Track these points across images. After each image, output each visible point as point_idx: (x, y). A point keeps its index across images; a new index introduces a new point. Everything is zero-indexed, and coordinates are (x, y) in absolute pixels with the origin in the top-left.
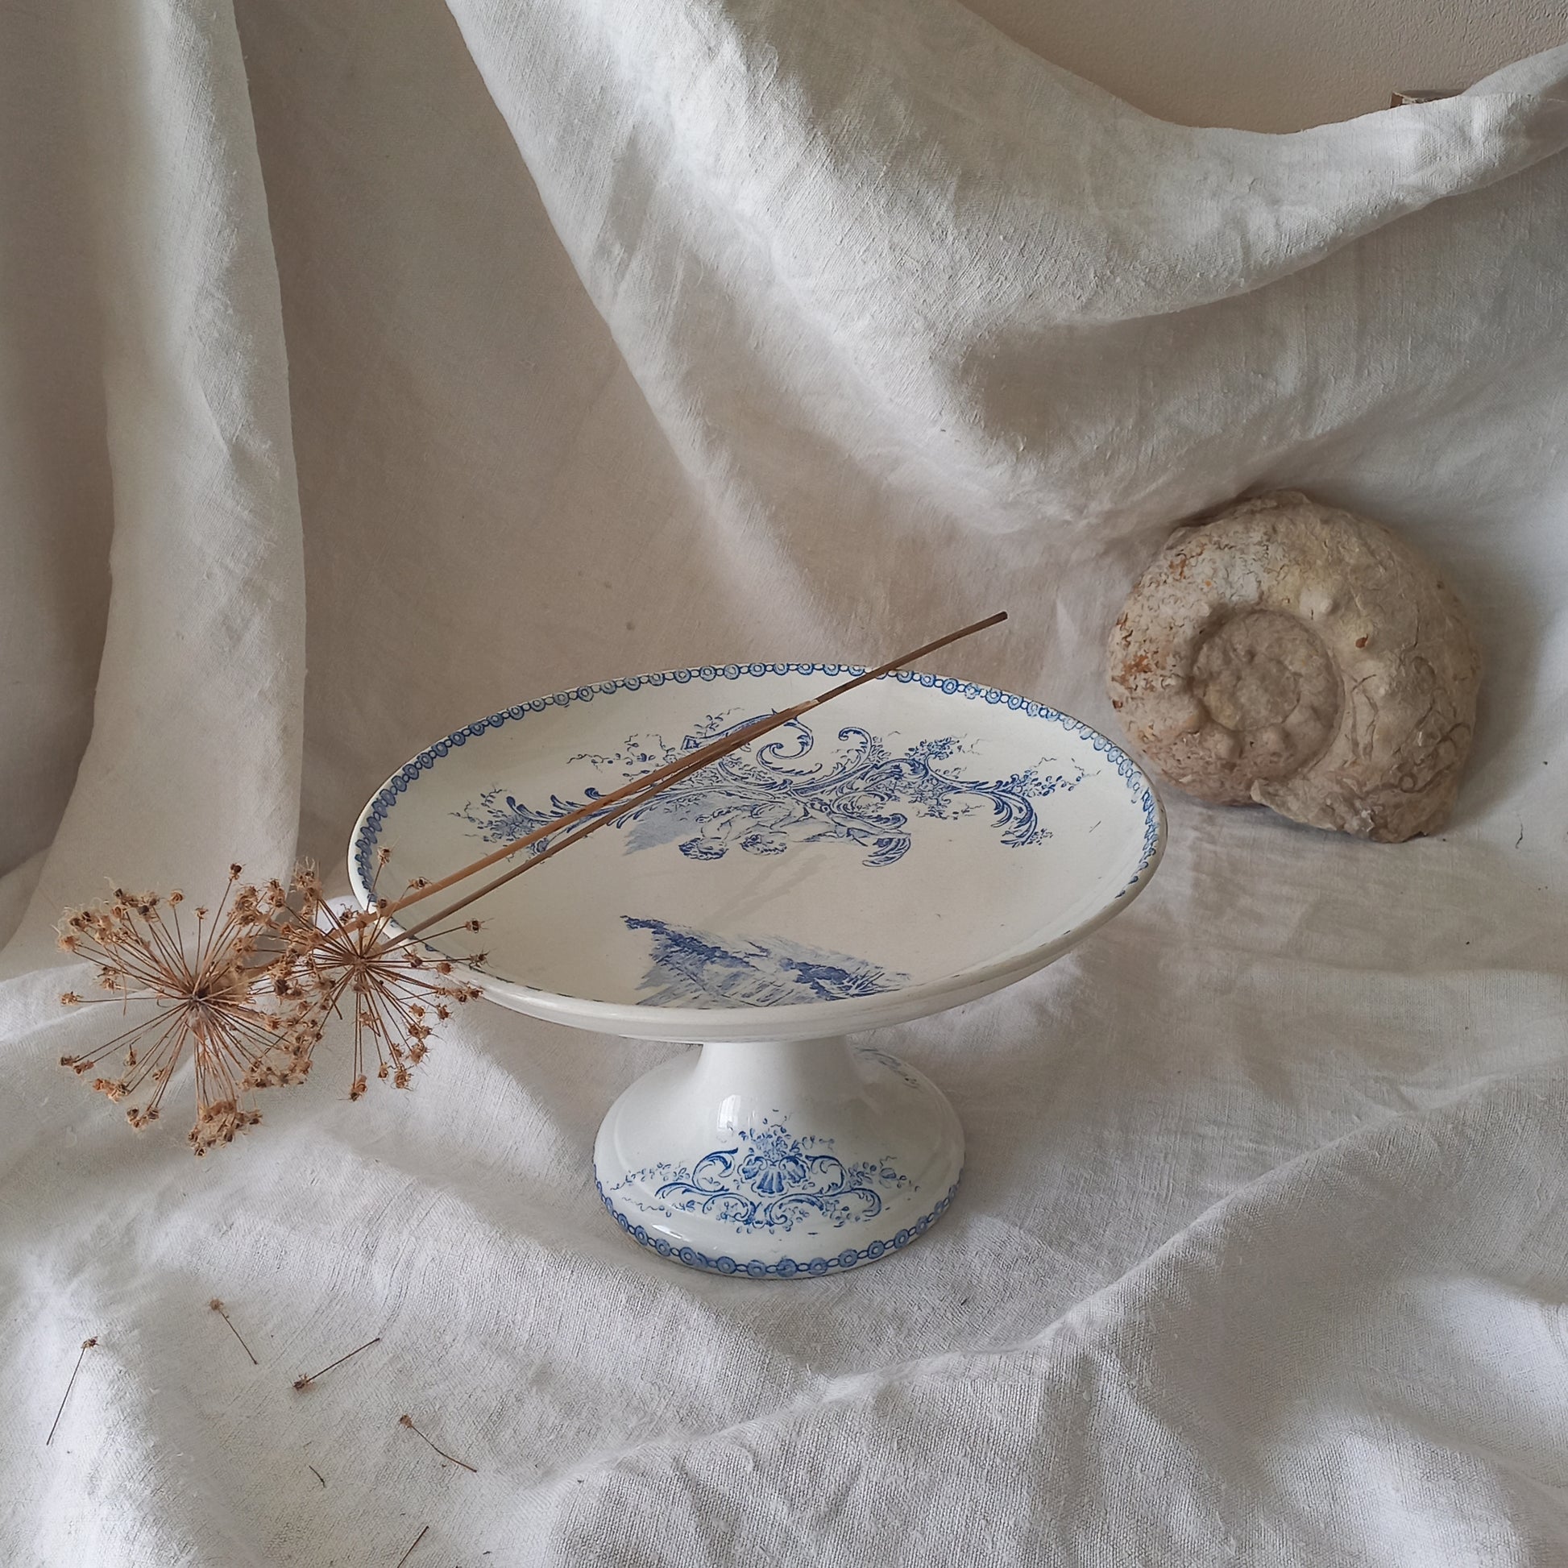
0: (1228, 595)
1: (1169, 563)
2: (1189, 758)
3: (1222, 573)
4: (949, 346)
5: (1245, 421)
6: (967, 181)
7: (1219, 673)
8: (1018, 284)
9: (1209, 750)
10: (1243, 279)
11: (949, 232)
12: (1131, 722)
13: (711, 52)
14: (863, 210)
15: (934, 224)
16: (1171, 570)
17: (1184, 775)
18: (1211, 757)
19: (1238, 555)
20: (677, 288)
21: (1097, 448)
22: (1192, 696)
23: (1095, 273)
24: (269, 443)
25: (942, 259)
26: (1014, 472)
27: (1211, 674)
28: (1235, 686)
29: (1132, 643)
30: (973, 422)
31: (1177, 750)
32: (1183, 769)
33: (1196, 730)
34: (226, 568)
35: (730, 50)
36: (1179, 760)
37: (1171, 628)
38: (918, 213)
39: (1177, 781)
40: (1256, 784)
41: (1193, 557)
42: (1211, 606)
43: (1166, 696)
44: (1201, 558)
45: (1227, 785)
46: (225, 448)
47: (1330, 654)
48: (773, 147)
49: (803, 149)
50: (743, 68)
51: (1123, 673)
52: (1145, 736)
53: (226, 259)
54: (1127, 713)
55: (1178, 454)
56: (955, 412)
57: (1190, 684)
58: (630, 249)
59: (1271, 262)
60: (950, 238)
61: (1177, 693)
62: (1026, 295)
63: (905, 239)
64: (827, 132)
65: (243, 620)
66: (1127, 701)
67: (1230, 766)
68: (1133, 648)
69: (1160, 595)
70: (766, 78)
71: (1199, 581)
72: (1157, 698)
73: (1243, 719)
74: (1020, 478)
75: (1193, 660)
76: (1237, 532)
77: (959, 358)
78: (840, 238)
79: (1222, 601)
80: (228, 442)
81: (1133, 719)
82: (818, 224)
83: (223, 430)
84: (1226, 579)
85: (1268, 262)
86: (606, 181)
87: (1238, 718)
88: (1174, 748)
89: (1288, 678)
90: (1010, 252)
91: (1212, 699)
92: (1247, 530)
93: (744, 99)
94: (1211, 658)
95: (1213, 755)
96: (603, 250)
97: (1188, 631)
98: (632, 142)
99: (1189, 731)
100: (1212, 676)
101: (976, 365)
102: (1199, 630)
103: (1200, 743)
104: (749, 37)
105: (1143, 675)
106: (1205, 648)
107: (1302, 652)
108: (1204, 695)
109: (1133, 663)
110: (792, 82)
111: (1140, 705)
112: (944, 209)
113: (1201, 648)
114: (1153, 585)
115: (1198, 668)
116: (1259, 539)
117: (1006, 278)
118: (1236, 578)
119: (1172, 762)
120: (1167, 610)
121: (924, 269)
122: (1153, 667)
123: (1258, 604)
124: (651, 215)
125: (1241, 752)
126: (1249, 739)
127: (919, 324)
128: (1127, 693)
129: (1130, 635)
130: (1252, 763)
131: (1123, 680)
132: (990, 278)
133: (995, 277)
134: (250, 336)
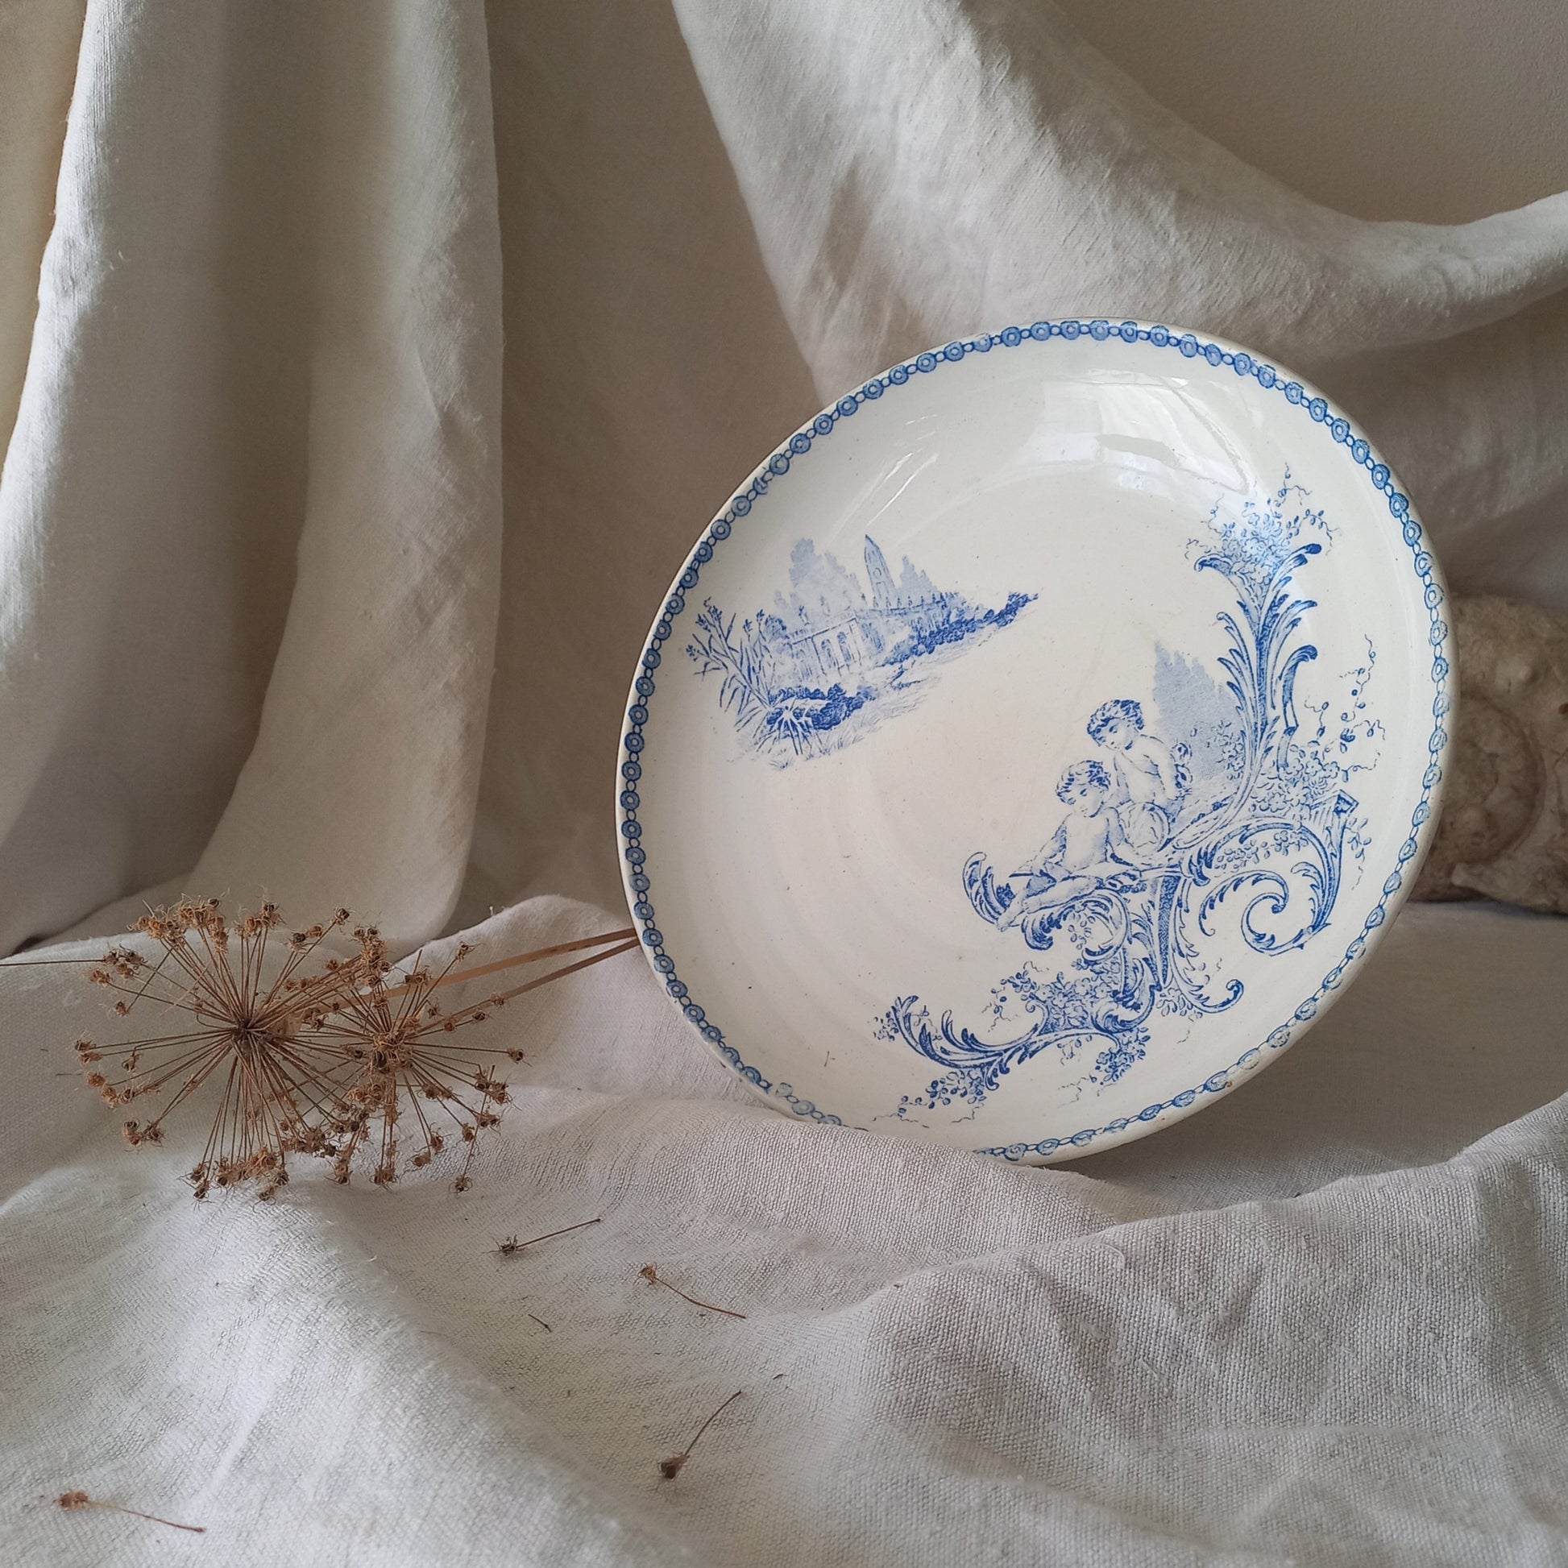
6: (1184, 196)
8: (1236, 290)
10: (1448, 311)
11: (1171, 235)
13: (947, 48)
14: (1088, 208)
15: (1157, 226)
20: (885, 328)
23: (1311, 286)
24: (481, 417)
25: (1163, 260)
34: (424, 543)
35: (965, 47)
38: (1141, 214)
40: (1458, 868)
45: (1426, 871)
46: (436, 416)
47: (1527, 731)
48: (1002, 144)
49: (1032, 143)
50: (978, 63)
53: (456, 225)
58: (842, 284)
59: (1473, 299)
60: (1173, 240)
62: (1244, 301)
63: (1129, 238)
64: (1055, 130)
65: (435, 602)
70: (999, 74)
78: (1064, 237)
80: (440, 409)
82: (1041, 224)
83: (435, 396)
85: (1469, 298)
86: (823, 211)
89: (1484, 760)
90: (1230, 258)
93: (977, 93)
96: (816, 282)
98: (852, 173)
104: (984, 38)
107: (1498, 732)
110: (1023, 80)
112: (1166, 212)
117: (1226, 283)
121: (1146, 270)
124: (863, 254)
125: (1441, 833)
126: (1449, 820)
130: (1452, 846)
132: (1210, 282)
133: (1215, 283)
134: (472, 305)
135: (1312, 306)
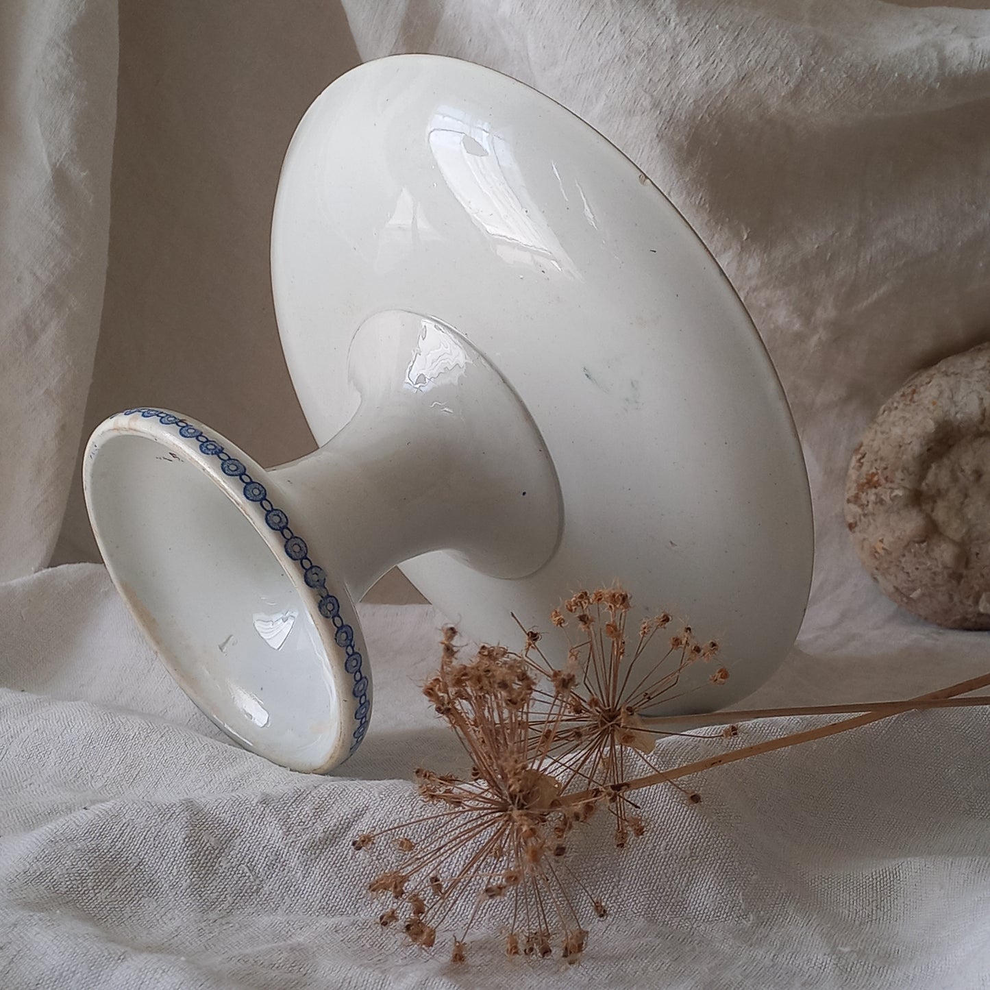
0: (953, 413)
1: (902, 393)
2: (917, 569)
3: (947, 394)
4: (673, 125)
5: (960, 244)
7: (948, 490)
8: (731, 66)
9: (936, 559)
10: (939, 84)
11: (672, 20)
12: (864, 539)
15: (659, 13)
16: (903, 398)
17: (914, 590)
18: (937, 566)
19: (963, 379)
21: (818, 247)
22: (921, 510)
23: (801, 62)
24: (87, 172)
25: (664, 42)
26: (740, 261)
27: (939, 490)
28: (962, 503)
29: (865, 463)
30: (699, 203)
31: (906, 562)
32: (913, 581)
33: (923, 538)
36: (908, 573)
37: (900, 446)
39: (908, 598)
40: (984, 596)
41: (922, 385)
42: (936, 422)
43: (895, 509)
44: (929, 385)
45: (956, 599)
46: (49, 171)
51: (856, 492)
52: (876, 552)
53: (74, 19)
54: (860, 532)
55: (896, 265)
56: (682, 194)
57: (917, 498)
59: (965, 72)
60: (673, 24)
61: (906, 506)
62: (739, 76)
63: (634, 24)
66: (860, 520)
67: (956, 577)
68: (864, 469)
69: (891, 419)
71: (927, 402)
72: (887, 512)
73: (969, 532)
74: (745, 268)
75: (922, 477)
76: (964, 363)
77: (683, 137)
78: (579, 24)
79: (945, 419)
80: (53, 165)
81: (866, 536)
82: (561, 13)
83: (49, 156)
84: (951, 399)
85: (961, 72)
87: (964, 531)
88: (903, 560)
90: (724, 39)
91: (940, 514)
92: (973, 361)
94: (938, 476)
95: (940, 566)
97: (916, 448)
99: (916, 539)
100: (939, 494)
101: (700, 149)
102: (926, 448)
103: (927, 552)
105: (874, 490)
106: (934, 466)
108: (932, 511)
109: (865, 481)
111: (872, 521)
113: (929, 467)
114: (886, 413)
115: (926, 484)
116: (983, 365)
117: (721, 60)
118: (960, 398)
119: (902, 576)
120: (897, 431)
121: (649, 50)
122: (883, 481)
123: (982, 422)
125: (967, 562)
126: (975, 550)
127: (646, 102)
128: (859, 511)
129: (863, 457)
130: (978, 575)
131: (856, 499)
132: (707, 60)
133: (711, 60)
134: (85, 82)
135: (802, 79)
